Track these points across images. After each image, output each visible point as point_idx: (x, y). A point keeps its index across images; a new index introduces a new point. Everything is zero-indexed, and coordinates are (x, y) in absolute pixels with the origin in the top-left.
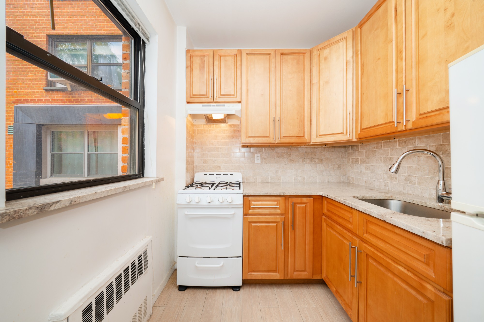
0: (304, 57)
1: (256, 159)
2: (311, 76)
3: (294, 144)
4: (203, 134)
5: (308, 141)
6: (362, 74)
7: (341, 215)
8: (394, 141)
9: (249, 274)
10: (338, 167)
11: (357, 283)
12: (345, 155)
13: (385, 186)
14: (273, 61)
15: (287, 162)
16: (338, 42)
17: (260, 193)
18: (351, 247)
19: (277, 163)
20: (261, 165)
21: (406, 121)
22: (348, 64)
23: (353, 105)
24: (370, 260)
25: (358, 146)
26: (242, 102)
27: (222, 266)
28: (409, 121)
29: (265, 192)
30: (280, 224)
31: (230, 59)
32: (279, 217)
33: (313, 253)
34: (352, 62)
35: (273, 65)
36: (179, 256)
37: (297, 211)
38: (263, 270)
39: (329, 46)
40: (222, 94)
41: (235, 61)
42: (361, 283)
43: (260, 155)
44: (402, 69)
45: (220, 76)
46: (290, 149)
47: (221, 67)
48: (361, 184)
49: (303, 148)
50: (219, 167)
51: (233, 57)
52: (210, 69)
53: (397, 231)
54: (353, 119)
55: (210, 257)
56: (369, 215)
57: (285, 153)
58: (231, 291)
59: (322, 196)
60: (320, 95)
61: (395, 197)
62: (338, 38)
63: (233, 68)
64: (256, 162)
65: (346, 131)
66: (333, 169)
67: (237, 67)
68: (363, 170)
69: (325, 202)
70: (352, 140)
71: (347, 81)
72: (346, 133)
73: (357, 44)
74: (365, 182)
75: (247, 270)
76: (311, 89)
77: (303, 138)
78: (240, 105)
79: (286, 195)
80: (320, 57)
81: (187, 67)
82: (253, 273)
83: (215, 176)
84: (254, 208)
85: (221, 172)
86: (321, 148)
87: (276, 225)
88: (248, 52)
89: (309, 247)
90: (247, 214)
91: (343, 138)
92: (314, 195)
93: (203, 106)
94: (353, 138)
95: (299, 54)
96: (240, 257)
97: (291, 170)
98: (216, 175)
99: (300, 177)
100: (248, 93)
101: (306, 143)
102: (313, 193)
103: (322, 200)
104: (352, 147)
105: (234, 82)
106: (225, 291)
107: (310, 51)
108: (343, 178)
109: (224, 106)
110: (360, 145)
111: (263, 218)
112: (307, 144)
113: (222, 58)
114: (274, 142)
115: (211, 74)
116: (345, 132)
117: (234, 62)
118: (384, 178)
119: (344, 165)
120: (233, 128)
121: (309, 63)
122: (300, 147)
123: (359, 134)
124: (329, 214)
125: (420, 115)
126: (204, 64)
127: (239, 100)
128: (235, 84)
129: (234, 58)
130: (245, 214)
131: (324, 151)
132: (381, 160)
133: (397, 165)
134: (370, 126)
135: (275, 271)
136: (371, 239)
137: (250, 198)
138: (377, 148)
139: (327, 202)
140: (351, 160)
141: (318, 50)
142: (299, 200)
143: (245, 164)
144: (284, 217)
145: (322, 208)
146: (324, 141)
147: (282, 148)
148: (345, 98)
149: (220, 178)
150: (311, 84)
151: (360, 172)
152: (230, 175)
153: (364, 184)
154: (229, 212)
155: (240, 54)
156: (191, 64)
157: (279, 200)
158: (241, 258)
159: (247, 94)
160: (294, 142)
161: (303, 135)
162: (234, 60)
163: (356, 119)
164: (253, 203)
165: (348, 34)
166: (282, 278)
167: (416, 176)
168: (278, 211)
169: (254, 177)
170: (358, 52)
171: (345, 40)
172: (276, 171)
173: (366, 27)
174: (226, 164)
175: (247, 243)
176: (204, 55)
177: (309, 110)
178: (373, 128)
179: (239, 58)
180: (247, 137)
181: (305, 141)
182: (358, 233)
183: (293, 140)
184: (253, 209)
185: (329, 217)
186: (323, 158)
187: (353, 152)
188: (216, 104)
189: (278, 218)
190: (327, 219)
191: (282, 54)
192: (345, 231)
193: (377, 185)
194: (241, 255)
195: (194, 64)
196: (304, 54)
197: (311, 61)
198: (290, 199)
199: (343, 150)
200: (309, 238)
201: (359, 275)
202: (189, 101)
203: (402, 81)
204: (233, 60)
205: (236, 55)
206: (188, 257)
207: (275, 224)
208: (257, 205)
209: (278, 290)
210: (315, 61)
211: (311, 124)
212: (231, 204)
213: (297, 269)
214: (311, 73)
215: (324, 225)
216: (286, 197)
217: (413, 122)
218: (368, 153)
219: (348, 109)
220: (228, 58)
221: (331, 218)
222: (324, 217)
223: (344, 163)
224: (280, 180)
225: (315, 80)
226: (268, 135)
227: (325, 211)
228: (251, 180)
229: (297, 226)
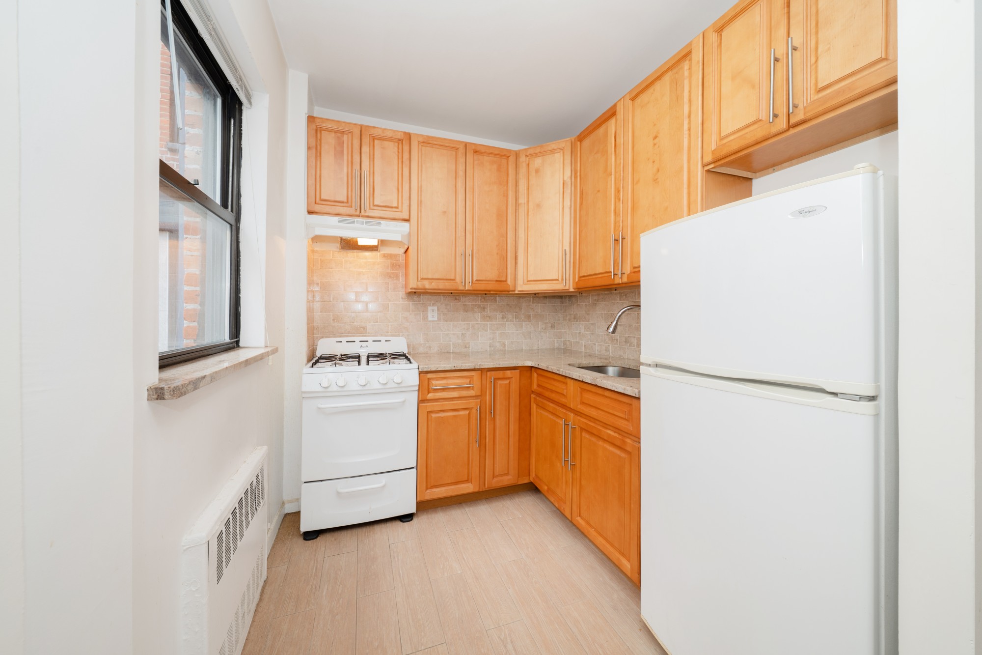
0: (507, 161)
1: (430, 314)
2: (516, 192)
3: (492, 292)
4: (332, 269)
5: (511, 288)
6: (581, 204)
7: (554, 388)
8: (616, 294)
9: (428, 491)
10: (551, 327)
11: (571, 465)
12: (561, 310)
13: (606, 350)
14: (462, 160)
15: (479, 320)
16: (553, 151)
17: (445, 367)
18: (565, 425)
19: (464, 321)
20: (438, 324)
21: (622, 273)
22: (565, 186)
23: (570, 243)
24: (584, 434)
25: (577, 297)
26: (412, 220)
27: (384, 486)
28: (624, 273)
29: (453, 365)
30: (474, 411)
31: (391, 148)
32: (473, 401)
33: (519, 448)
34: (569, 183)
35: (461, 168)
36: (305, 482)
37: (498, 391)
38: (449, 482)
39: (541, 155)
40: (376, 203)
41: (400, 151)
42: (575, 465)
43: (436, 307)
44: (620, 212)
45: (372, 171)
46: (484, 299)
47: (374, 158)
48: (580, 350)
49: (504, 298)
50: (364, 328)
51: (396, 144)
52: (354, 158)
53: (607, 393)
54: (570, 262)
55: (361, 476)
56: (582, 382)
57: (476, 305)
58: (399, 524)
59: (532, 367)
60: (529, 222)
61: (613, 362)
62: (553, 146)
63: (396, 162)
64: (429, 320)
65: (562, 277)
66: (545, 329)
67: (402, 162)
68: (583, 331)
69: (535, 375)
70: (568, 290)
71: (563, 208)
72: (562, 280)
73: (576, 162)
74: (585, 346)
75: (425, 486)
76: (517, 211)
77: (505, 283)
78: (407, 225)
79: (482, 367)
80: (530, 167)
81: (309, 148)
82: (434, 490)
83: (358, 343)
84: (436, 390)
85: (368, 336)
86: (528, 298)
87: (469, 413)
88: (421, 139)
89: (513, 440)
90: (425, 400)
91: (558, 287)
92: (521, 365)
93: (340, 221)
94: (569, 287)
95: (501, 155)
96: (413, 468)
97: (486, 331)
98: (360, 341)
99: (499, 342)
100: (421, 206)
101: (509, 291)
102: (520, 364)
103: (531, 373)
104: (569, 298)
105: (397, 185)
106: (389, 525)
107: (516, 154)
108: (557, 343)
109: (380, 224)
110: (580, 296)
111: (448, 405)
112: (511, 293)
113: (376, 142)
114: (463, 288)
115: (357, 167)
116: (560, 279)
117: (398, 152)
118: (605, 340)
119: (559, 324)
120: (389, 261)
121: (515, 171)
122: (499, 296)
123: (576, 283)
124: (540, 390)
125: (634, 268)
126: (343, 147)
127: (407, 217)
128: (399, 190)
129: (398, 146)
130: (421, 401)
131: (533, 302)
132: (602, 317)
133: (615, 323)
134: (589, 274)
135: (467, 481)
136: (585, 409)
137: (429, 376)
138: (598, 301)
139: (537, 374)
140: (568, 317)
141: (527, 156)
142: (500, 374)
143: (412, 322)
144: (480, 400)
145: (531, 384)
146: (534, 289)
147: (472, 297)
148: (561, 232)
149: (367, 346)
150: (517, 204)
151: (579, 333)
152: (386, 341)
153: (583, 350)
154: (398, 399)
155: (408, 141)
156: (318, 144)
157: (473, 376)
158: (415, 470)
159: (420, 208)
160: (492, 289)
161: (505, 280)
162: (398, 148)
163: (573, 263)
164: (434, 382)
165: (565, 144)
166: (477, 490)
167: (635, 337)
168: (472, 393)
169: (427, 345)
170: (577, 173)
171: (562, 152)
172: (462, 334)
173: (587, 142)
174: (377, 322)
175: (425, 444)
176: (342, 133)
177: (514, 243)
178: (591, 277)
179: (406, 148)
180: (419, 279)
181: (508, 289)
182: (572, 407)
183: (491, 287)
184: (433, 393)
185: (539, 395)
186: (531, 313)
187: (571, 305)
188: (364, 220)
189: (473, 403)
190: (538, 398)
191: (476, 152)
192: (558, 408)
193: (598, 350)
194: (414, 465)
195: (323, 144)
196: (507, 157)
197: (517, 169)
198: (488, 373)
199: (558, 301)
200: (514, 427)
201: (574, 456)
202: (311, 209)
203: (620, 226)
204: (396, 149)
205: (400, 141)
206: (321, 481)
207: (467, 412)
208: (440, 385)
209: (471, 509)
210: (523, 171)
211: (516, 263)
212: (401, 385)
213: (497, 473)
214: (517, 188)
215: (534, 406)
216: (483, 371)
217: (628, 275)
218: (588, 307)
219: (564, 248)
220: (386, 143)
221: (543, 396)
222: (533, 396)
223: (559, 320)
224: (468, 348)
225: (522, 200)
226: (453, 278)
227: (535, 387)
228: (422, 350)
229: (498, 412)
